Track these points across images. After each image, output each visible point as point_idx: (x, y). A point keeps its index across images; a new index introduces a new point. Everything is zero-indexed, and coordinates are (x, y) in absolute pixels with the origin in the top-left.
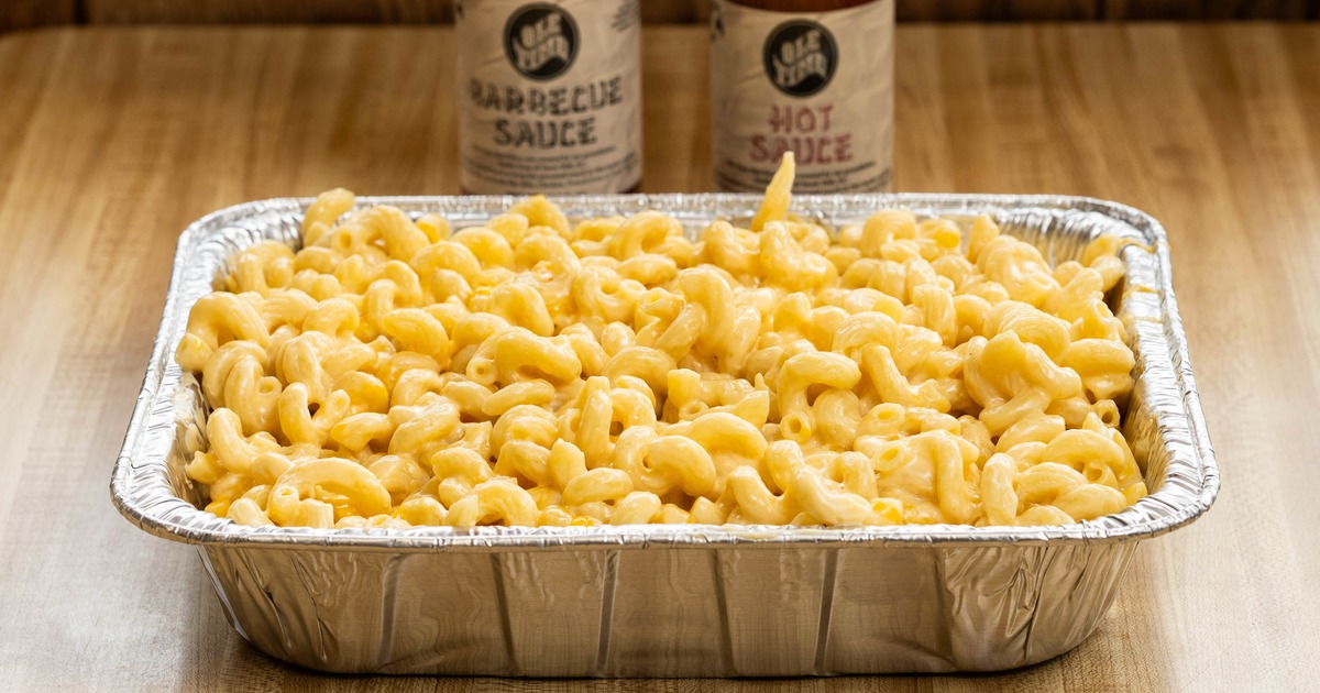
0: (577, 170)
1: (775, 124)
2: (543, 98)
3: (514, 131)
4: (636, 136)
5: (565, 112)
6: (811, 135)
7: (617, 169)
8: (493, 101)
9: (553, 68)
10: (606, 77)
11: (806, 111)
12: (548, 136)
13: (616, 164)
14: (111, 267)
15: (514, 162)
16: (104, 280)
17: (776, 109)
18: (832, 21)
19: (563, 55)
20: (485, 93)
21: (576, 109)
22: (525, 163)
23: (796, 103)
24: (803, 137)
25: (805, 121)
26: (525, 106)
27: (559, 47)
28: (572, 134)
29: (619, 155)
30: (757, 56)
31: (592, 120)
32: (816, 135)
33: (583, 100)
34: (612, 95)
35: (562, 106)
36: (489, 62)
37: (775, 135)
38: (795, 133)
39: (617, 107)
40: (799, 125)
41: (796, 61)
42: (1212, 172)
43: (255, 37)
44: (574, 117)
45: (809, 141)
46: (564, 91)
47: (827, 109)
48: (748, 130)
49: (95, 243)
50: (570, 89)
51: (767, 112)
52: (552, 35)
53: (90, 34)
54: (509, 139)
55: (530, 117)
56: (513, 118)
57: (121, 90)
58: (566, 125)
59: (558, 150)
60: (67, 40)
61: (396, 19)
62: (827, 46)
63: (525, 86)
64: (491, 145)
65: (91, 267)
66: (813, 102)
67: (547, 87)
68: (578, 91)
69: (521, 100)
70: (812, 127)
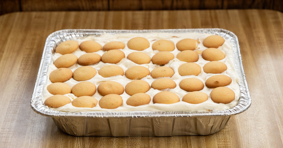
43: (55, 14)
53: (22, 13)
60: (18, 15)
61: (83, 10)
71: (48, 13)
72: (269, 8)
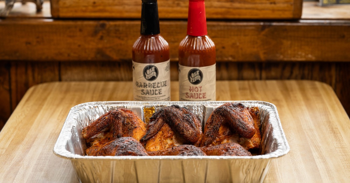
0: (158, 100)
1: (190, 90)
2: (151, 85)
3: (145, 92)
4: (170, 93)
5: (156, 88)
6: (197, 92)
7: (166, 100)
8: (141, 86)
9: (153, 78)
10: (164, 81)
11: (197, 87)
12: (152, 93)
13: (166, 99)
14: (62, 119)
15: (145, 98)
16: (61, 121)
17: (190, 87)
18: (202, 69)
19: (155, 76)
20: (139, 84)
21: (158, 87)
22: (147, 98)
23: (195, 86)
24: (196, 93)
25: (196, 89)
26: (147, 86)
27: (154, 74)
28: (157, 92)
29: (166, 97)
30: (187, 76)
31: (161, 89)
32: (199, 92)
33: (159, 85)
34: (165, 84)
35: (155, 86)
36: (140, 78)
37: (190, 92)
38: (194, 92)
39: (166, 87)
40: (195, 90)
41: (194, 77)
42: (284, 103)
44: (157, 89)
45: (197, 94)
46: (155, 83)
47: (201, 87)
48: (185, 92)
49: (59, 116)
50: (157, 83)
51: (189, 88)
52: (153, 71)
53: (61, 83)
54: (144, 93)
55: (149, 89)
56: (145, 89)
57: (67, 91)
58: (156, 90)
59: (154, 96)
60: (57, 84)
62: (201, 74)
63: (148, 82)
64: (141, 95)
65: (58, 119)
66: (198, 86)
67: (152, 82)
68: (158, 83)
69: (147, 85)
70: (198, 91)
71: (87, 83)
72: (307, 79)
